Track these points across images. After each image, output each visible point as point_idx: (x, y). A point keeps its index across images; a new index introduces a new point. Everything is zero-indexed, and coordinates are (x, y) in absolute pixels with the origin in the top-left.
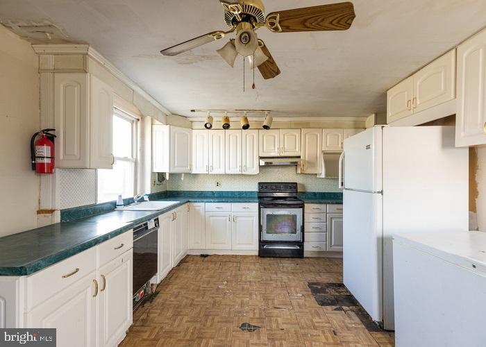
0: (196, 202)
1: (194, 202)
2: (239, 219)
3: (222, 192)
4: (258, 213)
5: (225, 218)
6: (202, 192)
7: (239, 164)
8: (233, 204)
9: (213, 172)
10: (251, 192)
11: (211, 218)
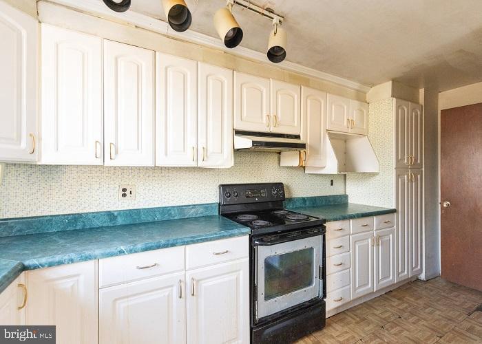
0: (60, 263)
1: (51, 265)
2: (204, 284)
3: (138, 212)
4: (248, 259)
5: (166, 292)
6: (76, 218)
7: (191, 142)
8: (188, 247)
9: (119, 161)
10: (206, 206)
11: (122, 305)
